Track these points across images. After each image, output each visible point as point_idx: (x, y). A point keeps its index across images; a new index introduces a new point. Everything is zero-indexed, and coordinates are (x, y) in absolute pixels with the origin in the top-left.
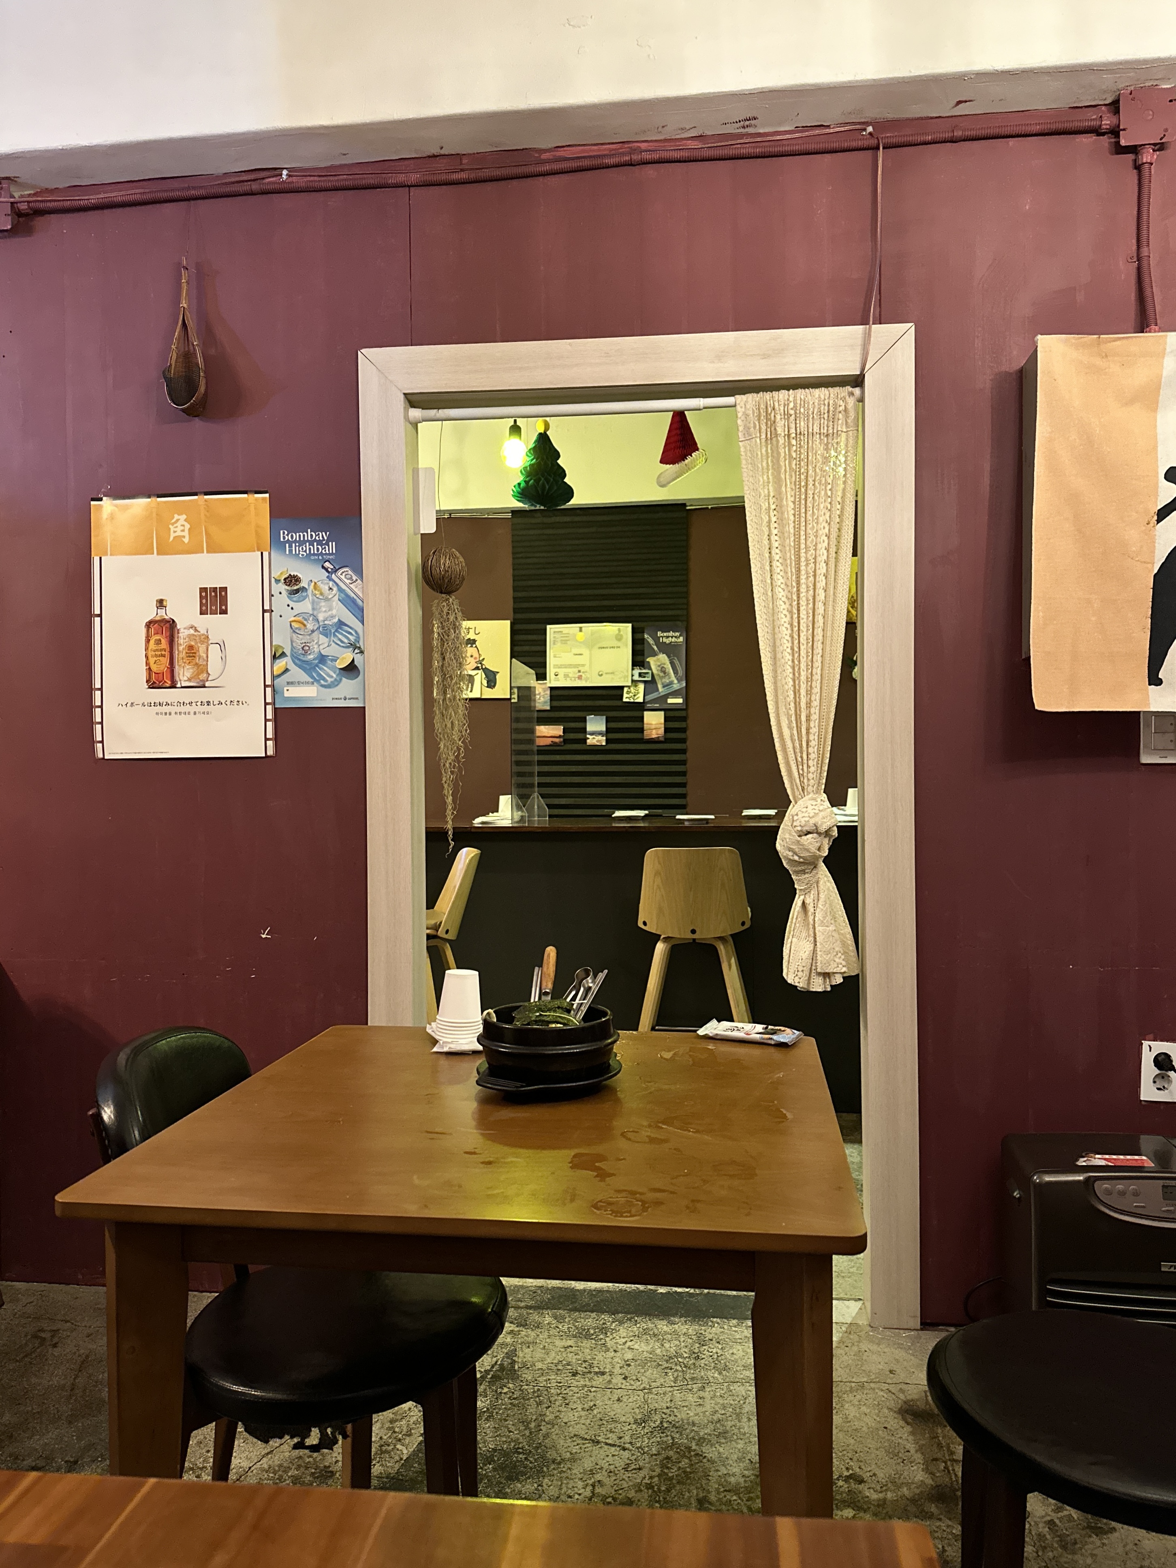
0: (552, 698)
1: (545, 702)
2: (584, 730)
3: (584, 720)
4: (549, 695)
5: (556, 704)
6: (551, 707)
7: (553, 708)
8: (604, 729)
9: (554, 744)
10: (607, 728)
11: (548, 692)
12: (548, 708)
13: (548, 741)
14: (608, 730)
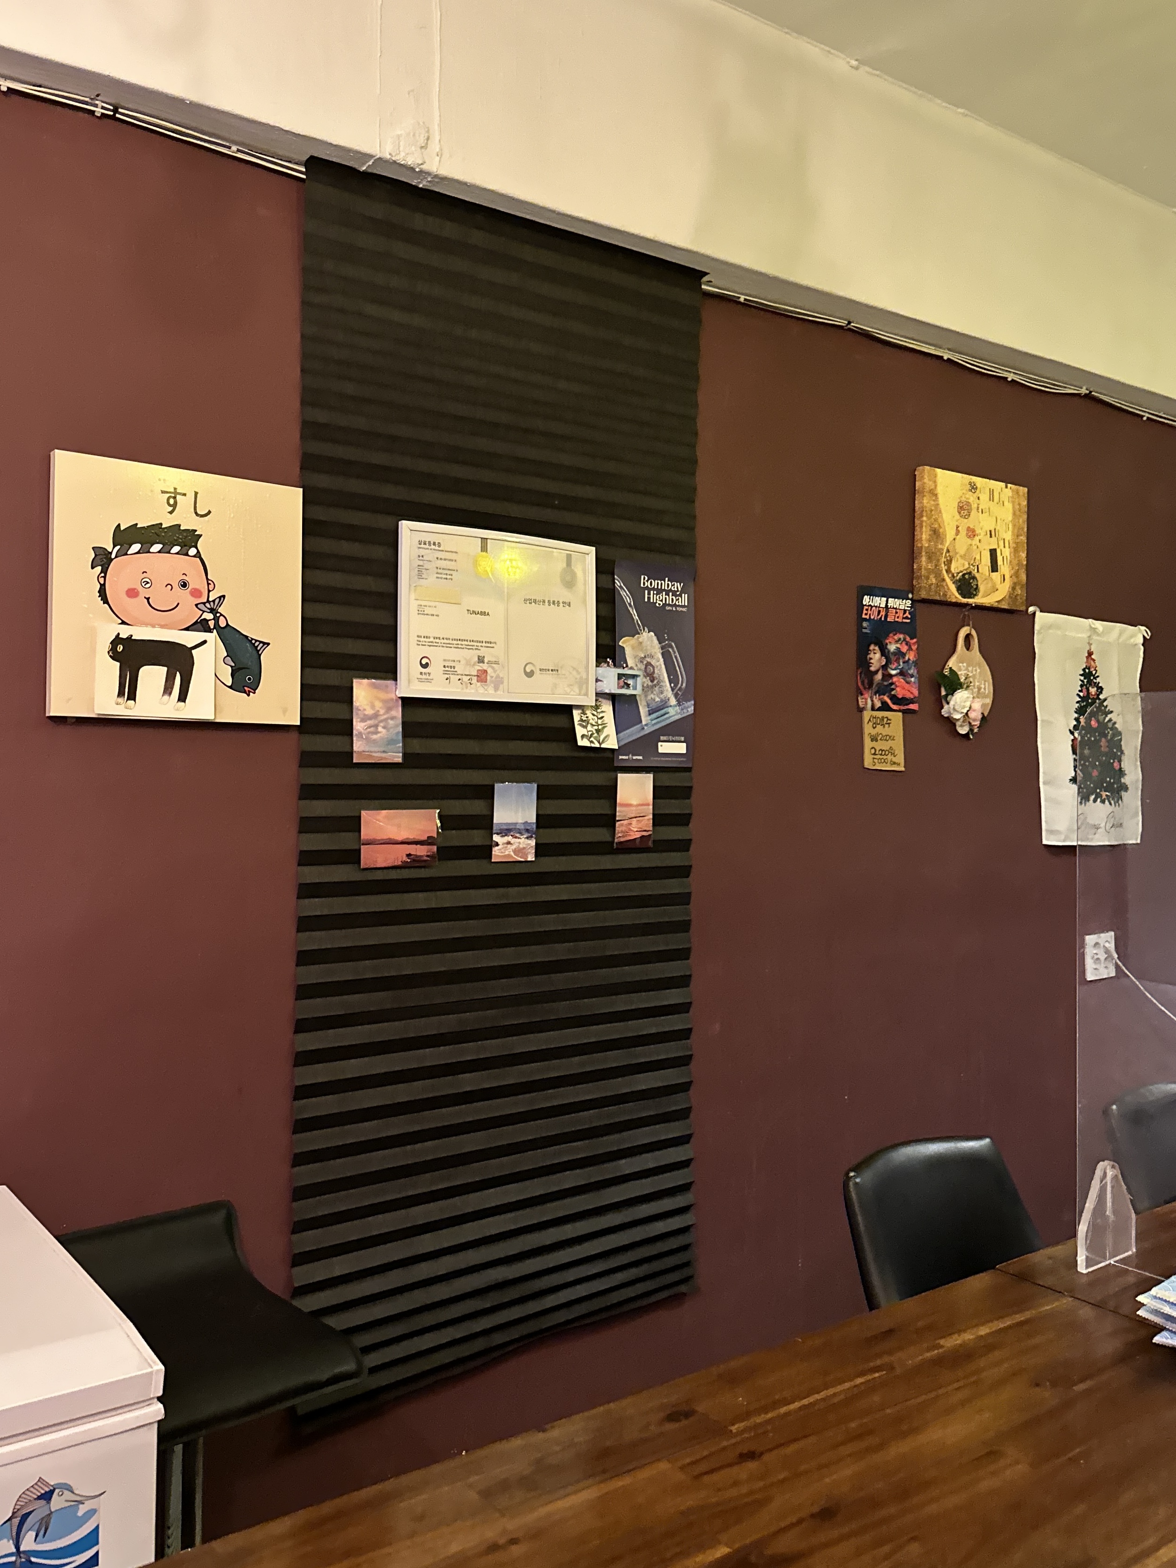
0: (409, 730)
1: (391, 742)
2: (486, 822)
3: (487, 794)
4: (399, 721)
5: (418, 746)
6: (405, 755)
7: (410, 759)
8: (532, 817)
9: (415, 862)
10: (538, 816)
11: (398, 712)
12: (398, 758)
13: (397, 856)
14: (543, 821)
